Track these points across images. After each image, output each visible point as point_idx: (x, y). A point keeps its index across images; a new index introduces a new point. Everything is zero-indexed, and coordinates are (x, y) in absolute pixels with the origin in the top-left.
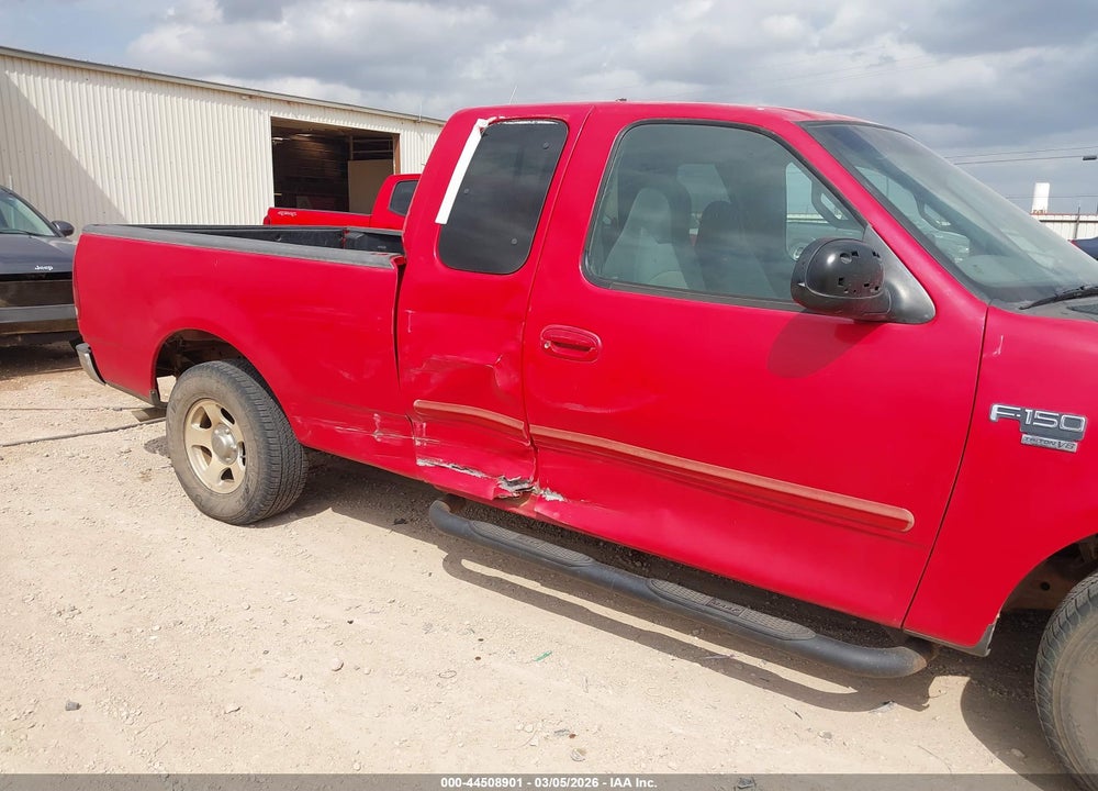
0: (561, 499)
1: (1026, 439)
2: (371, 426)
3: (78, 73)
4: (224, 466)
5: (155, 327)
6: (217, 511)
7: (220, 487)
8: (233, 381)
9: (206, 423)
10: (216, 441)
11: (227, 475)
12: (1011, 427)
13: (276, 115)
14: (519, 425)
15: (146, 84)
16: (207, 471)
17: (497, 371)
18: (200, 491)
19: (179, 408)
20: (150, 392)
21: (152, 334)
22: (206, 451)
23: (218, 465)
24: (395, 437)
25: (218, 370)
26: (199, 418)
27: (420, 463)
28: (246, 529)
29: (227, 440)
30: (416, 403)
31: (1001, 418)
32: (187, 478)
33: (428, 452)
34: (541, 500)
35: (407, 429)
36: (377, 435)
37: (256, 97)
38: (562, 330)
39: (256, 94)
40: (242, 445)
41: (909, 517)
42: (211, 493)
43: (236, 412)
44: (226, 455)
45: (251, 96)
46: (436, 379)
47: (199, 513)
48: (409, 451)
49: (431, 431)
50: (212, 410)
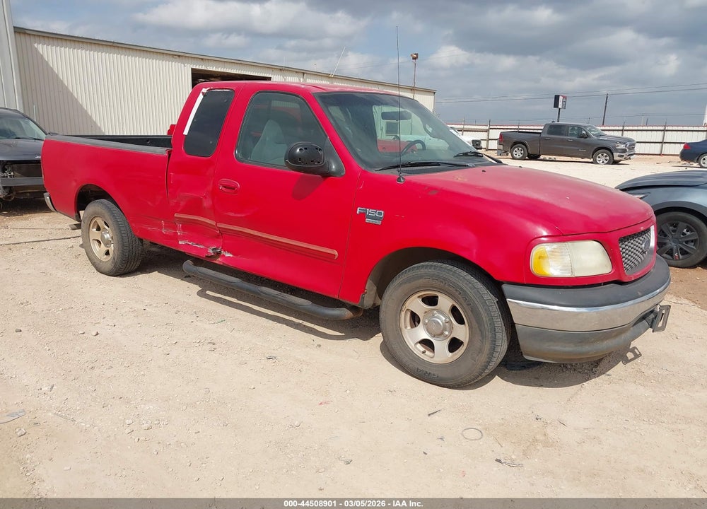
0: (231, 256)
1: (367, 220)
2: (161, 227)
3: (77, 44)
4: (106, 249)
5: (74, 184)
6: (102, 270)
7: (104, 258)
8: (107, 207)
9: (99, 229)
10: (102, 237)
11: (107, 253)
12: (363, 215)
13: (195, 67)
14: (213, 223)
15: (116, 50)
16: (98, 250)
17: (204, 200)
18: (96, 261)
19: (86, 221)
20: (75, 214)
21: (73, 188)
22: (98, 241)
23: (103, 248)
24: (171, 231)
25: (102, 203)
26: (96, 227)
27: (180, 243)
28: (115, 278)
29: (107, 236)
30: (175, 215)
31: (360, 213)
32: (91, 255)
33: (183, 238)
34: (224, 256)
35: (175, 228)
36: (164, 231)
37: (182, 56)
38: (225, 180)
39: (182, 54)
40: (112, 238)
41: (336, 253)
42: (101, 261)
43: (109, 222)
44: (107, 243)
45: (179, 56)
46: (182, 204)
47: (96, 271)
48: (175, 237)
49: (184, 228)
50: (100, 222)
